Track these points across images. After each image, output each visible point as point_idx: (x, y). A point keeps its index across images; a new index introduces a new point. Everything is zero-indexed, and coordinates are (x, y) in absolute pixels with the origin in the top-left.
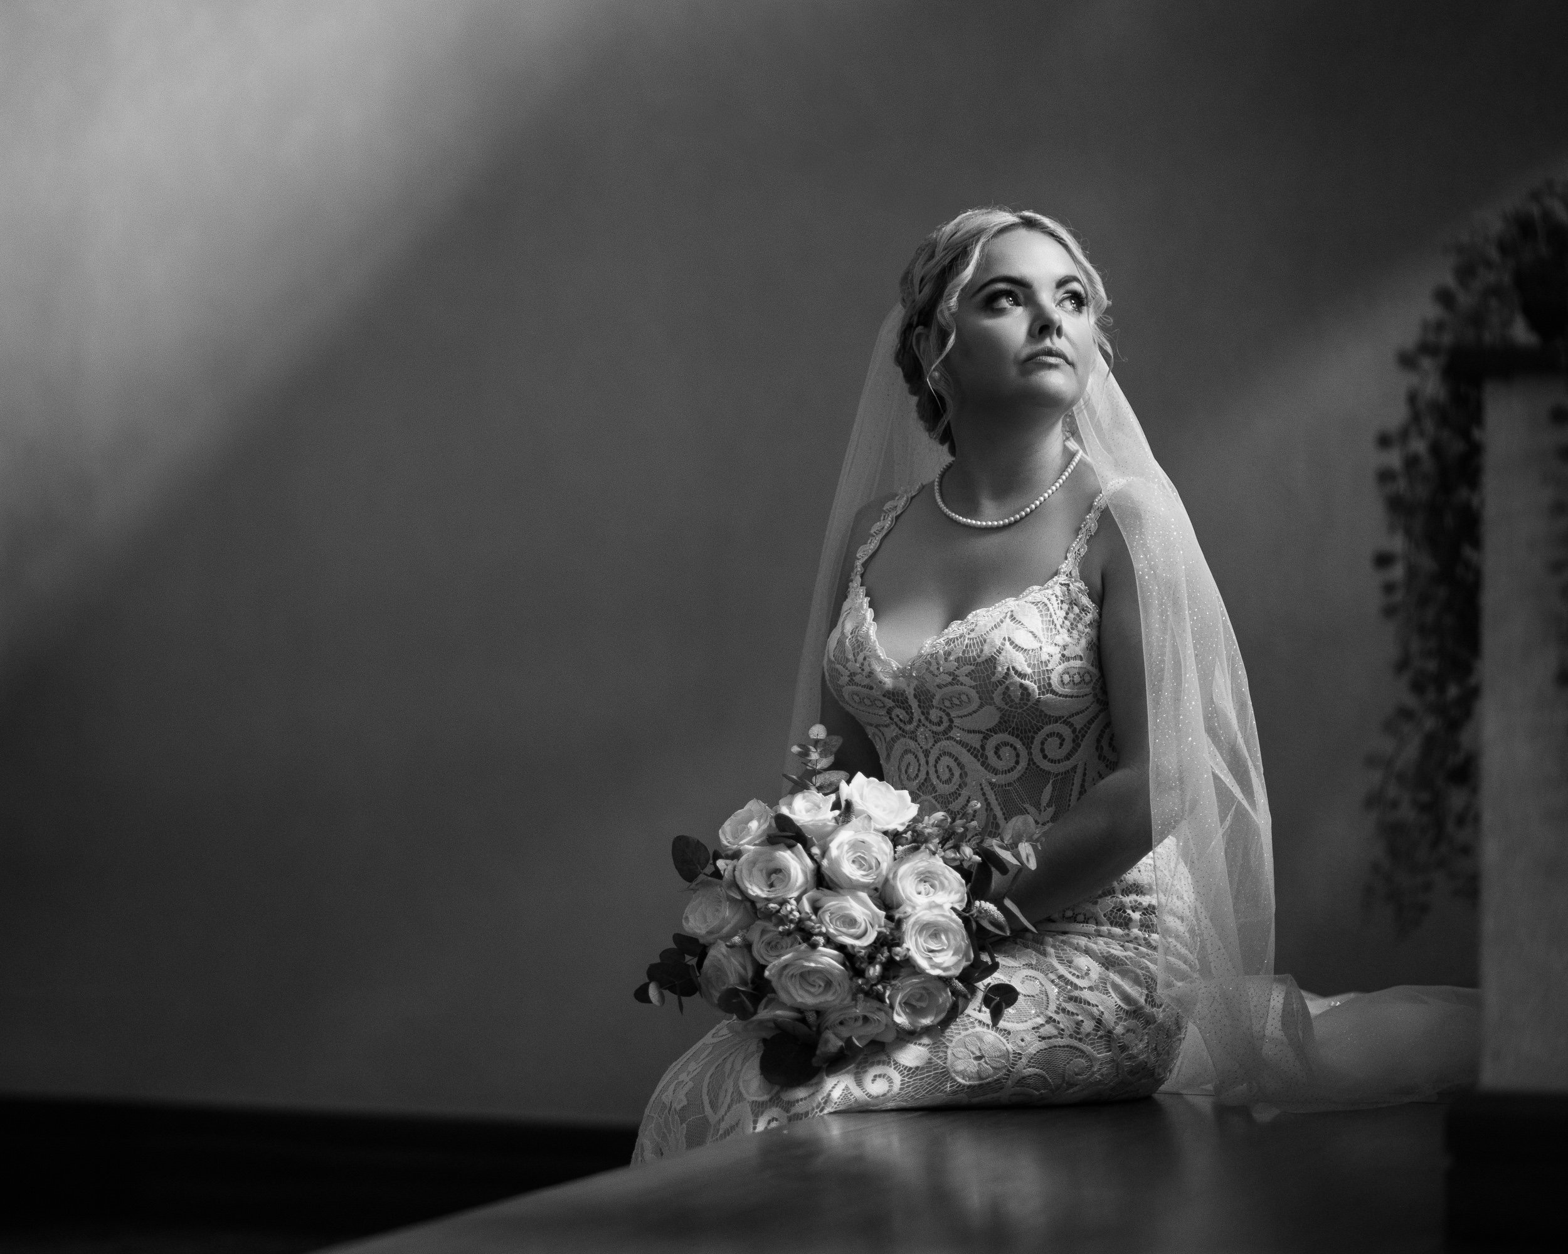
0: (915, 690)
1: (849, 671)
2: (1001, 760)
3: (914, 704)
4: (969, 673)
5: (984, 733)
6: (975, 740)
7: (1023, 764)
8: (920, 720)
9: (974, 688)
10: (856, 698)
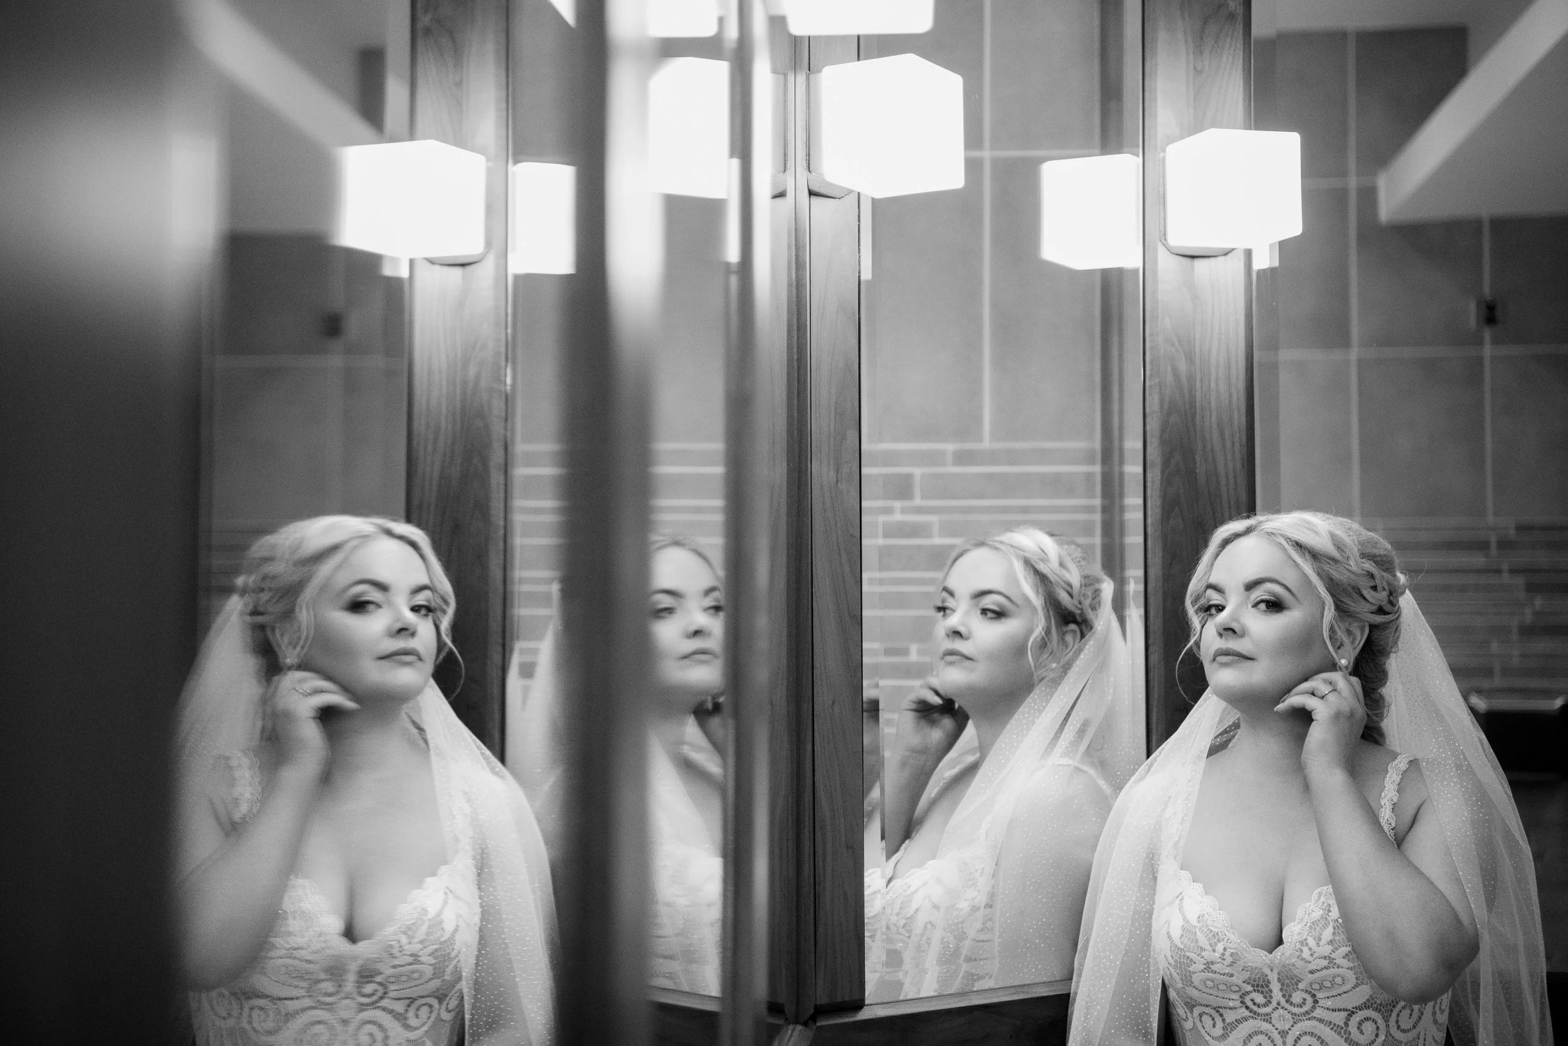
0: (1279, 974)
1: (1205, 960)
2: (1363, 1034)
3: (1275, 987)
4: (1346, 955)
5: (1349, 1010)
6: (1339, 1018)
7: (1382, 1037)
8: (1279, 1004)
9: (1351, 969)
10: (1209, 983)
